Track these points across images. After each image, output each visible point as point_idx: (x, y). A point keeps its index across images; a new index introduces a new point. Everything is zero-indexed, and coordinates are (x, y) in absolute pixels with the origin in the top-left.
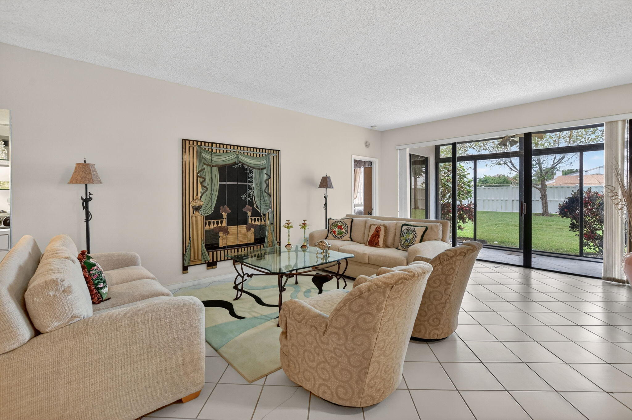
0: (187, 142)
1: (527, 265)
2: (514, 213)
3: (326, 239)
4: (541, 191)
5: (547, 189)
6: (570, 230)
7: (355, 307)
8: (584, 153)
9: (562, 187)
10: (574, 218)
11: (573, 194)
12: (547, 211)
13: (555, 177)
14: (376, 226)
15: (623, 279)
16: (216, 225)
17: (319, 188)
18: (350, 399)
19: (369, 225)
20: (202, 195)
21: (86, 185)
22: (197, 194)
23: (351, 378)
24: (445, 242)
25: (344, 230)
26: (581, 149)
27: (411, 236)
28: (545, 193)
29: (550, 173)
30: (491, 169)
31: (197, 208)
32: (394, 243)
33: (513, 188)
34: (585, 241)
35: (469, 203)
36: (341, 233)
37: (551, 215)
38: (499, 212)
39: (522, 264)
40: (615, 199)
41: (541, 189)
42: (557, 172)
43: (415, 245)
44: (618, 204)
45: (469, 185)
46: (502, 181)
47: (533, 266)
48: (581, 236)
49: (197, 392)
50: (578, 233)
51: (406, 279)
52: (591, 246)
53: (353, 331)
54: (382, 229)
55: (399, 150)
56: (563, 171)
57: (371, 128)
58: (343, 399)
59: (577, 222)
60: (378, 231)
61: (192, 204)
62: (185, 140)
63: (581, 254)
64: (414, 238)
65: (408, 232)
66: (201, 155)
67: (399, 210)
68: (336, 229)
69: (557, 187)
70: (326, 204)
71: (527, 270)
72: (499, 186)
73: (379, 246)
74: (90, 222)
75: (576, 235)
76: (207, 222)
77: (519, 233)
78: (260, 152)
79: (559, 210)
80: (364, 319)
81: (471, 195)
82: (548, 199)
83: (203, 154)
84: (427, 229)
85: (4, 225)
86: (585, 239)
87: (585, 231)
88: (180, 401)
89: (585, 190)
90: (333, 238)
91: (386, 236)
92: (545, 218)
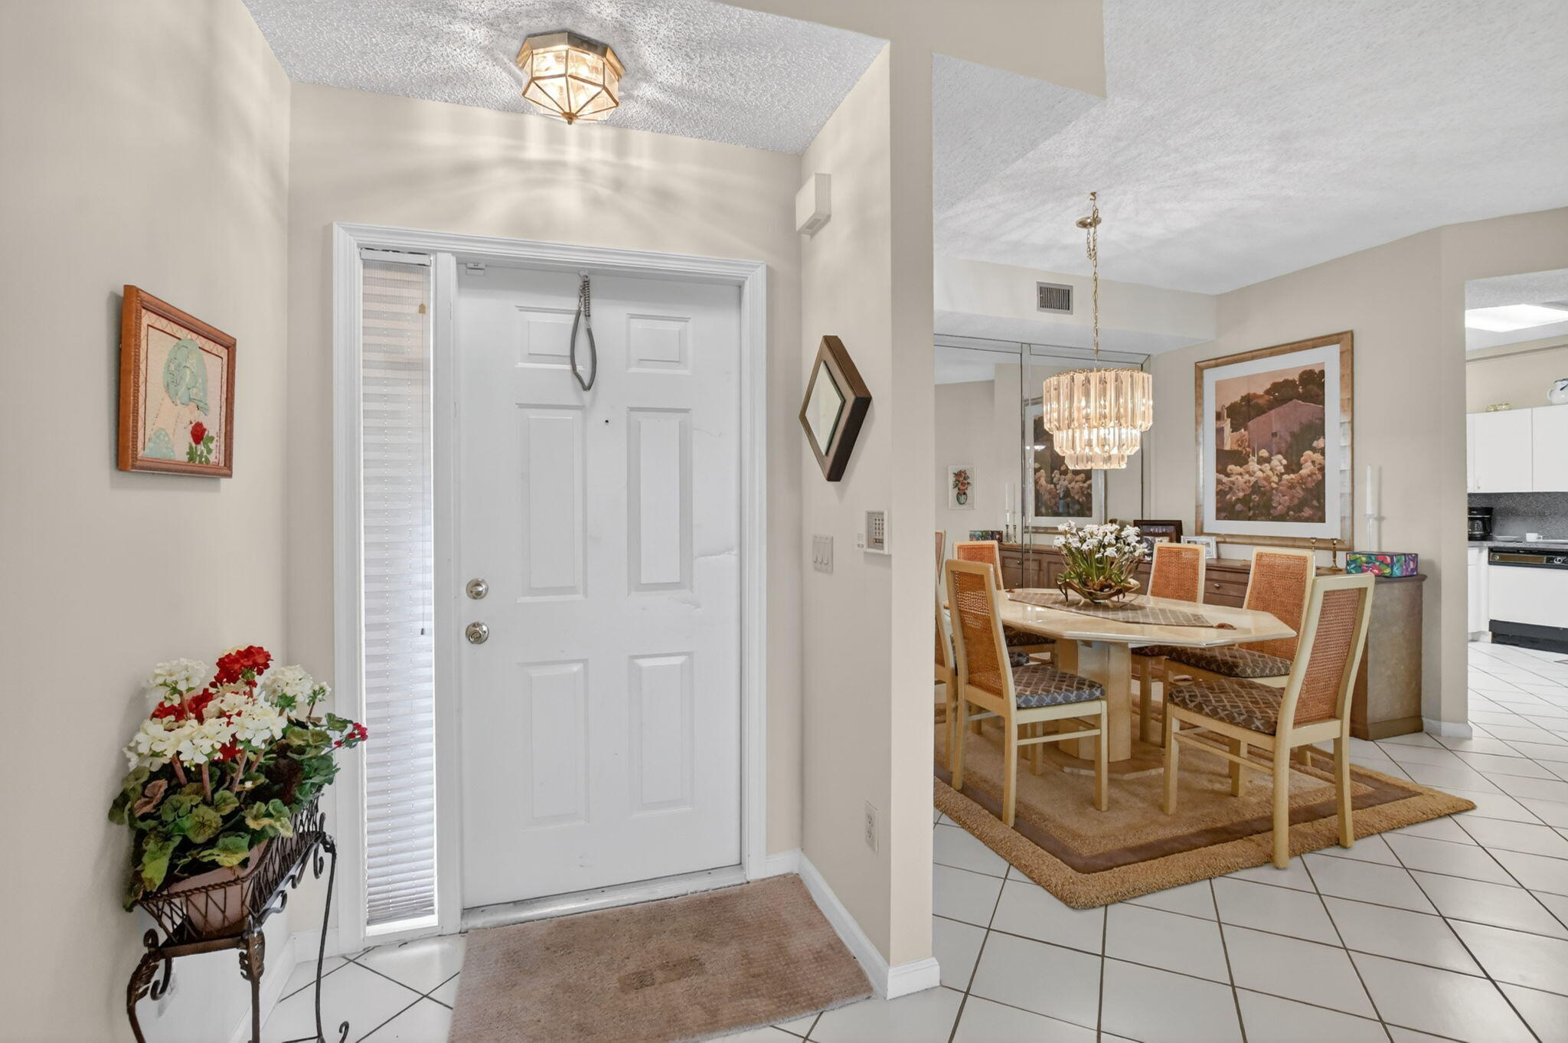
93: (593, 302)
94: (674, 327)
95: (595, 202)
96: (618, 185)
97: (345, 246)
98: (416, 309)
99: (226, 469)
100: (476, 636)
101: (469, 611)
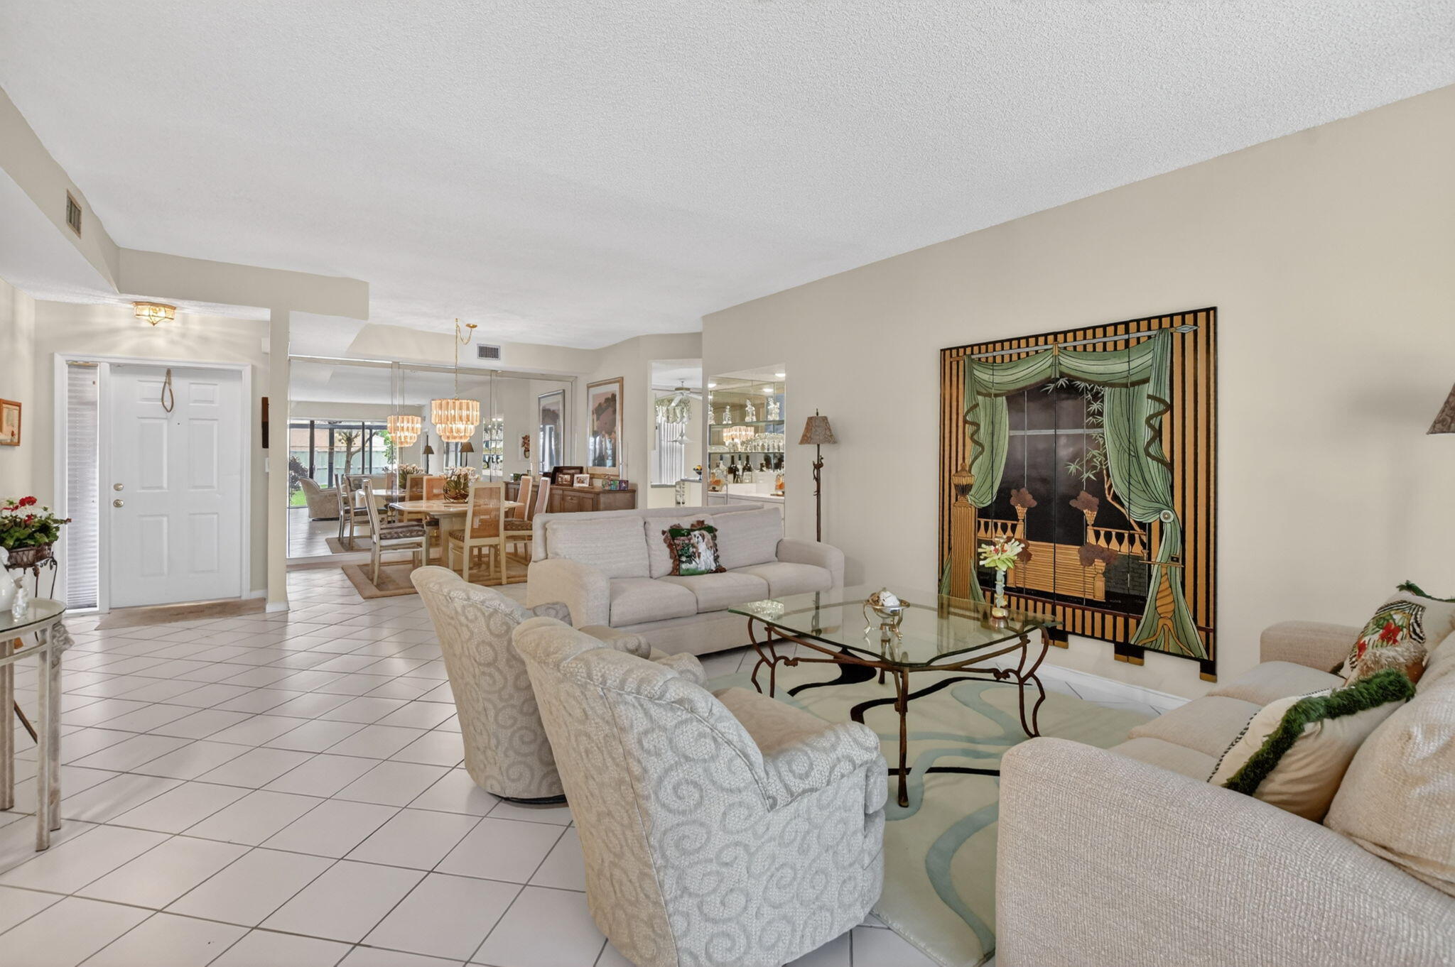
0: (948, 353)
16: (1000, 533)
21: (818, 446)
22: (964, 460)
31: (963, 490)
61: (955, 478)
66: (972, 374)
76: (982, 521)
83: (976, 373)
93: (172, 378)
94: (211, 387)
95: (173, 342)
96: (183, 335)
97: (60, 363)
98: (91, 383)
99: (18, 443)
100: (117, 504)
101: (115, 495)
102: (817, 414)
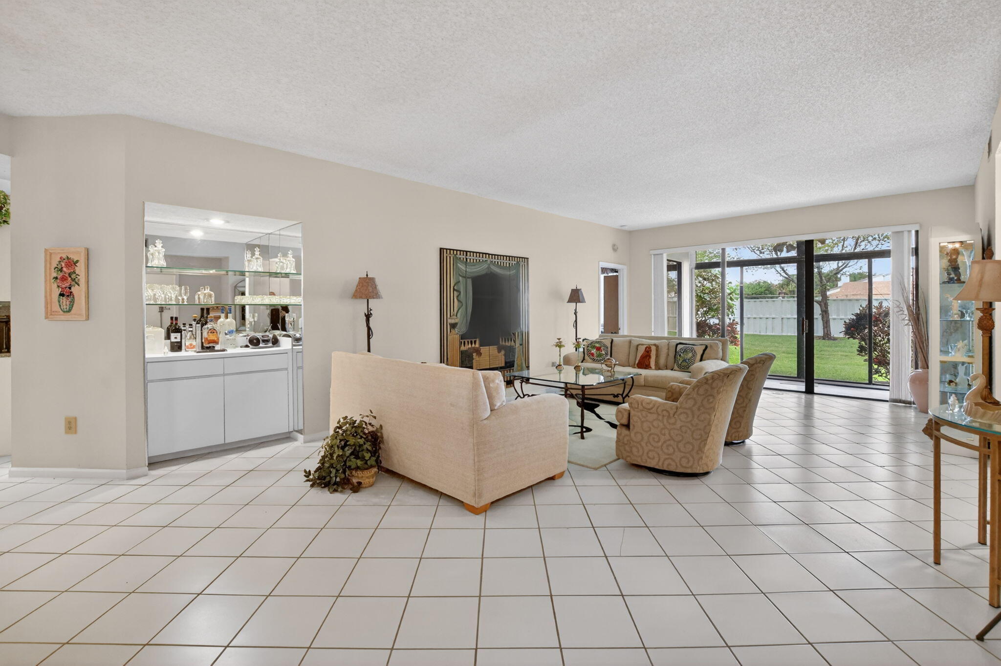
0: (445, 251)
1: (810, 390)
2: (784, 336)
3: (582, 362)
4: (820, 305)
5: (829, 303)
6: (858, 355)
7: (701, 391)
8: (873, 260)
9: (850, 300)
10: (863, 339)
11: (861, 309)
12: (829, 333)
13: (840, 284)
14: (646, 346)
15: (909, 399)
16: (470, 346)
17: (568, 302)
18: (691, 467)
19: (635, 347)
20: (458, 310)
21: (368, 300)
22: (454, 311)
23: (693, 449)
24: (724, 361)
25: (603, 352)
26: (870, 256)
27: (690, 355)
28: (826, 308)
29: (833, 278)
30: (753, 275)
31: (453, 326)
32: (667, 362)
33: (782, 301)
34: (876, 367)
35: (731, 321)
36: (600, 355)
37: (835, 339)
38: (763, 336)
39: (804, 390)
40: (901, 314)
41: (821, 302)
42: (843, 277)
43: (695, 364)
44: (904, 320)
45: (731, 297)
46: (763, 290)
47: (815, 392)
48: (870, 361)
49: (561, 473)
50: (867, 357)
51: (736, 371)
52: (882, 374)
53: (699, 409)
54: (653, 348)
55: (654, 255)
56: (850, 275)
57: (620, 228)
58: (686, 467)
59: (866, 344)
60: (648, 351)
61: (449, 321)
62: (443, 249)
63: (870, 382)
64: (694, 355)
65: (685, 351)
66: (457, 265)
67: (653, 330)
68: (594, 351)
69: (842, 300)
70: (576, 321)
71: (809, 396)
72: (762, 299)
73: (651, 368)
74: (371, 340)
75: (865, 360)
76: (463, 341)
77: (796, 359)
78: (509, 260)
79: (844, 329)
80: (708, 400)
81: (732, 310)
82: (830, 317)
83: (459, 265)
84: (706, 347)
85: (272, 344)
86: (875, 364)
87: (876, 354)
88: (552, 478)
89: (875, 303)
90: (591, 361)
91: (657, 356)
92: (827, 342)
102: (367, 275)
